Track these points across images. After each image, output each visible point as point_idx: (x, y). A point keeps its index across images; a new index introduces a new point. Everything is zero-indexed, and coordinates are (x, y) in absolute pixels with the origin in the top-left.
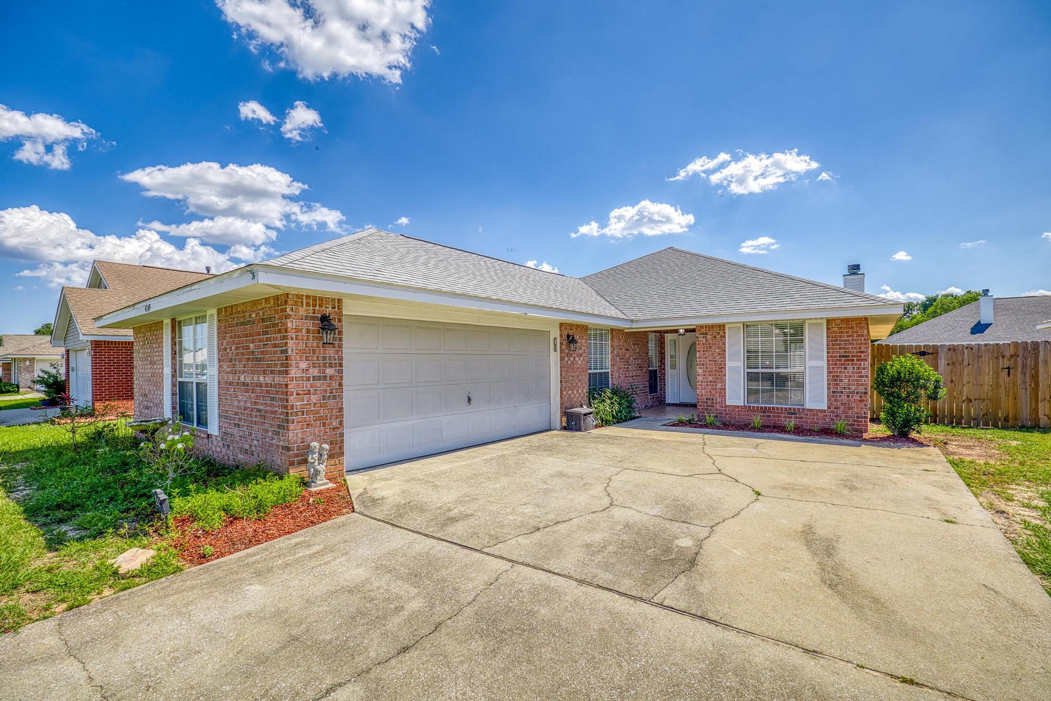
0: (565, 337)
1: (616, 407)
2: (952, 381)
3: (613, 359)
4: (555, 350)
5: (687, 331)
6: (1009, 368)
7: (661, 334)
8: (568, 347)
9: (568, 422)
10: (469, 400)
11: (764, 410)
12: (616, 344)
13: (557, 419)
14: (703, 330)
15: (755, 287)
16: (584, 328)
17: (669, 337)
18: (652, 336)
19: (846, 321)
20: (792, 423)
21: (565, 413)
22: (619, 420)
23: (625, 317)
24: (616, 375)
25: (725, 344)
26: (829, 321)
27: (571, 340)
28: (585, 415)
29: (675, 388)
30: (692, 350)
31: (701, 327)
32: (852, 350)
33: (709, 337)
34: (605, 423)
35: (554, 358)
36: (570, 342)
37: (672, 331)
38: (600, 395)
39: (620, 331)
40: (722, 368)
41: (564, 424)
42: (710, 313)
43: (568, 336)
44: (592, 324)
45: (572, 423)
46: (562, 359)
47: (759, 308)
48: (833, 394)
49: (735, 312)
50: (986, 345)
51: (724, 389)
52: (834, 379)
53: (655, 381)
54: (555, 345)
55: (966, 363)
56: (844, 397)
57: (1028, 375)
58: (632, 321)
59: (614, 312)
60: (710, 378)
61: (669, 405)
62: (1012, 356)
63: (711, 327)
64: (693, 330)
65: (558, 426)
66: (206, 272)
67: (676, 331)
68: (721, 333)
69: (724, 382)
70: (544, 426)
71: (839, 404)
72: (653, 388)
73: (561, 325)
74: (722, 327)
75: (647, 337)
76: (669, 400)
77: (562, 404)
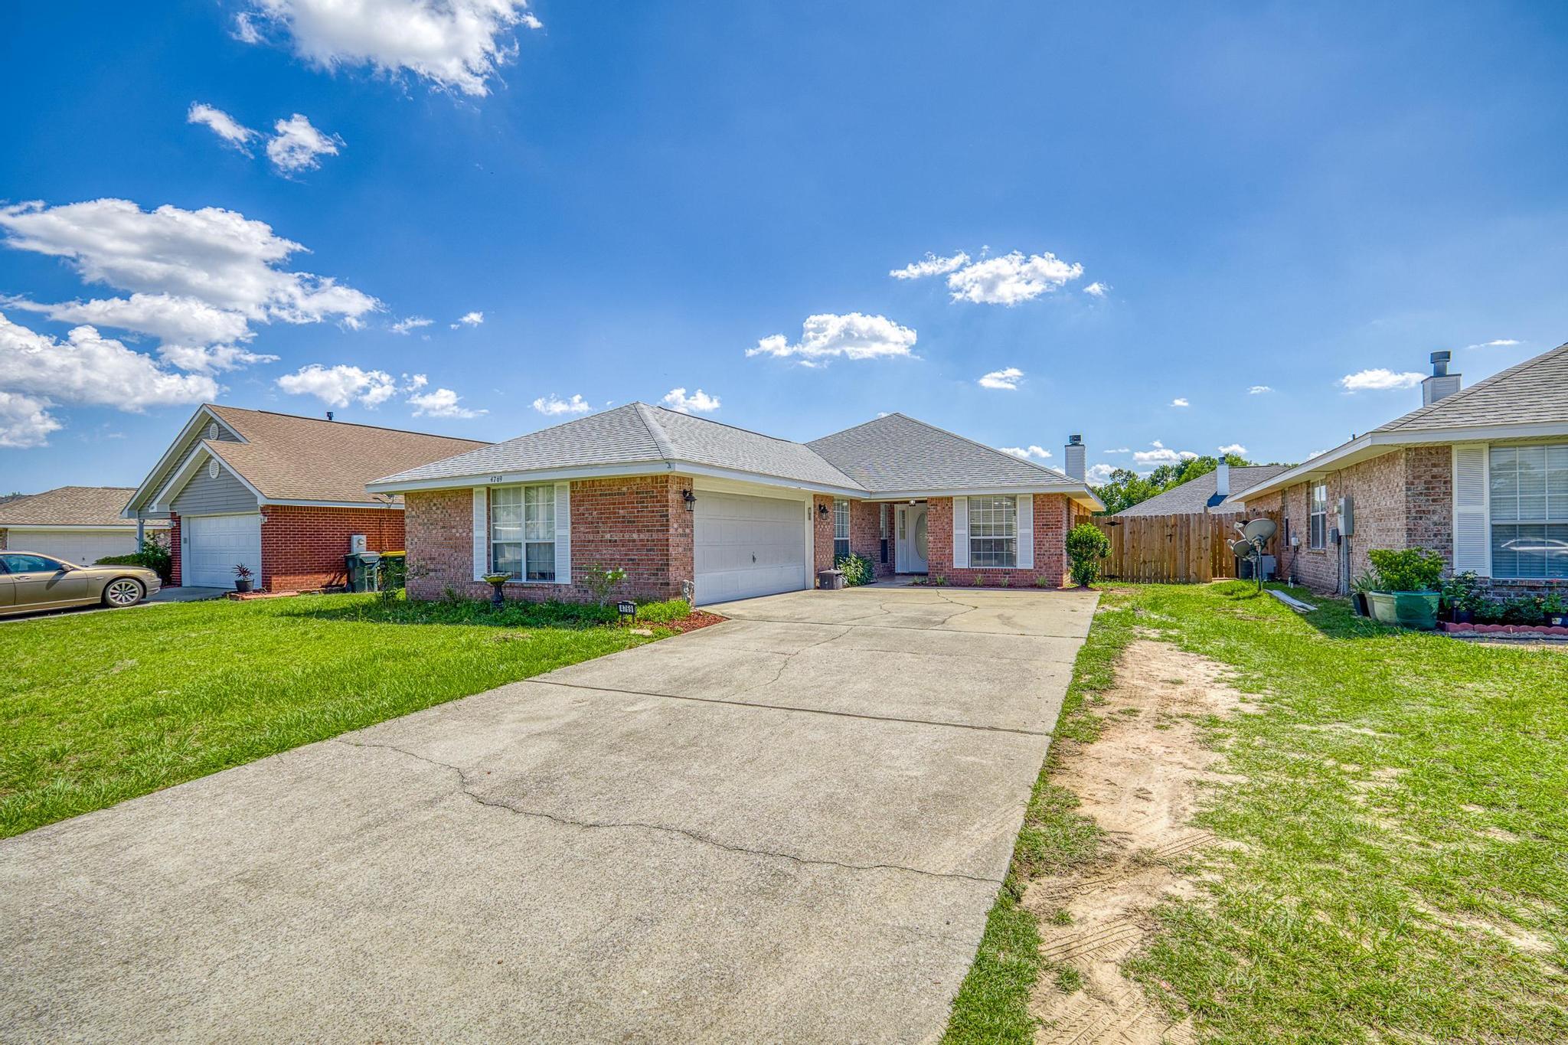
0: (818, 507)
1: (861, 569)
2: (1133, 547)
3: (852, 527)
4: (810, 519)
5: (917, 502)
6: (1171, 535)
7: (891, 505)
8: (820, 516)
9: (821, 583)
10: (754, 559)
11: (985, 572)
12: (854, 513)
13: (811, 579)
14: (934, 502)
15: (978, 464)
16: (830, 498)
17: (898, 508)
18: (882, 507)
19: (1048, 495)
20: (1006, 580)
21: (818, 575)
22: (864, 582)
23: (863, 489)
24: (854, 543)
25: (952, 514)
26: (1035, 496)
27: (822, 510)
28: (837, 575)
29: (904, 557)
30: (921, 518)
31: (932, 499)
32: (1052, 520)
33: (938, 508)
34: (851, 584)
35: (809, 526)
36: (822, 512)
37: (901, 503)
38: (845, 560)
39: (858, 501)
40: (950, 535)
41: (818, 584)
42: (940, 487)
43: (820, 506)
44: (837, 495)
45: (825, 582)
46: (815, 526)
47: (981, 484)
48: (1038, 556)
49: (961, 487)
50: (1156, 517)
51: (952, 554)
52: (1038, 544)
53: (886, 550)
54: (810, 514)
55: (1143, 531)
56: (1046, 558)
57: (1184, 541)
58: (871, 493)
59: (854, 485)
60: (940, 545)
61: (899, 574)
62: (1173, 526)
63: (941, 499)
64: (926, 502)
65: (813, 586)
66: (328, 419)
67: (908, 502)
68: (949, 504)
69: (951, 548)
70: (800, 585)
71: (1042, 564)
72: (884, 559)
73: (815, 496)
74: (950, 499)
75: (879, 507)
76: (898, 570)
77: (815, 566)
